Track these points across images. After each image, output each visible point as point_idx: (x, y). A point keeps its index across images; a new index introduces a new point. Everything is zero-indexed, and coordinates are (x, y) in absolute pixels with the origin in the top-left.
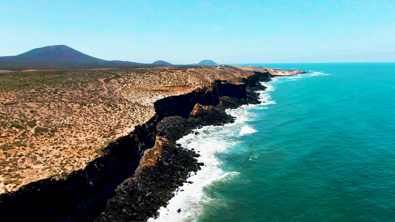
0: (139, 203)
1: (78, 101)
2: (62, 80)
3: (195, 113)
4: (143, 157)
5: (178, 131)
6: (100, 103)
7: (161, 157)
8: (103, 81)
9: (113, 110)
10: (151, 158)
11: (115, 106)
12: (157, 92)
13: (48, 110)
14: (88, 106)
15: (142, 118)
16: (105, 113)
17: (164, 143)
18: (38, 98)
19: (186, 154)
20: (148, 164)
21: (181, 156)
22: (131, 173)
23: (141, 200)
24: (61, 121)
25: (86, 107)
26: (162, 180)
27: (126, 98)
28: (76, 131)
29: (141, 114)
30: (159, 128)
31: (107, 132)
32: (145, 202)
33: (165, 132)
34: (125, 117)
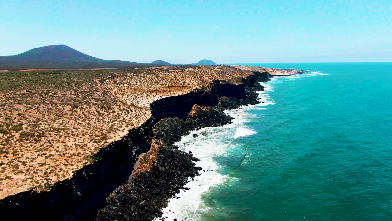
0: (132, 213)
1: (70, 103)
2: (56, 80)
3: (193, 114)
4: (138, 162)
5: (175, 133)
6: (93, 104)
7: (156, 161)
8: (98, 82)
9: (107, 112)
10: (146, 162)
11: (109, 108)
12: (154, 92)
13: (37, 113)
14: (79, 108)
15: (137, 120)
16: (98, 115)
17: (160, 147)
18: (27, 99)
19: (183, 158)
20: (143, 170)
21: (177, 160)
22: (124, 180)
23: (135, 210)
24: (50, 124)
25: (78, 109)
26: (157, 186)
27: (121, 99)
28: (65, 135)
29: (136, 117)
30: (155, 131)
31: (99, 136)
32: (139, 212)
33: (162, 134)
34: (118, 120)
